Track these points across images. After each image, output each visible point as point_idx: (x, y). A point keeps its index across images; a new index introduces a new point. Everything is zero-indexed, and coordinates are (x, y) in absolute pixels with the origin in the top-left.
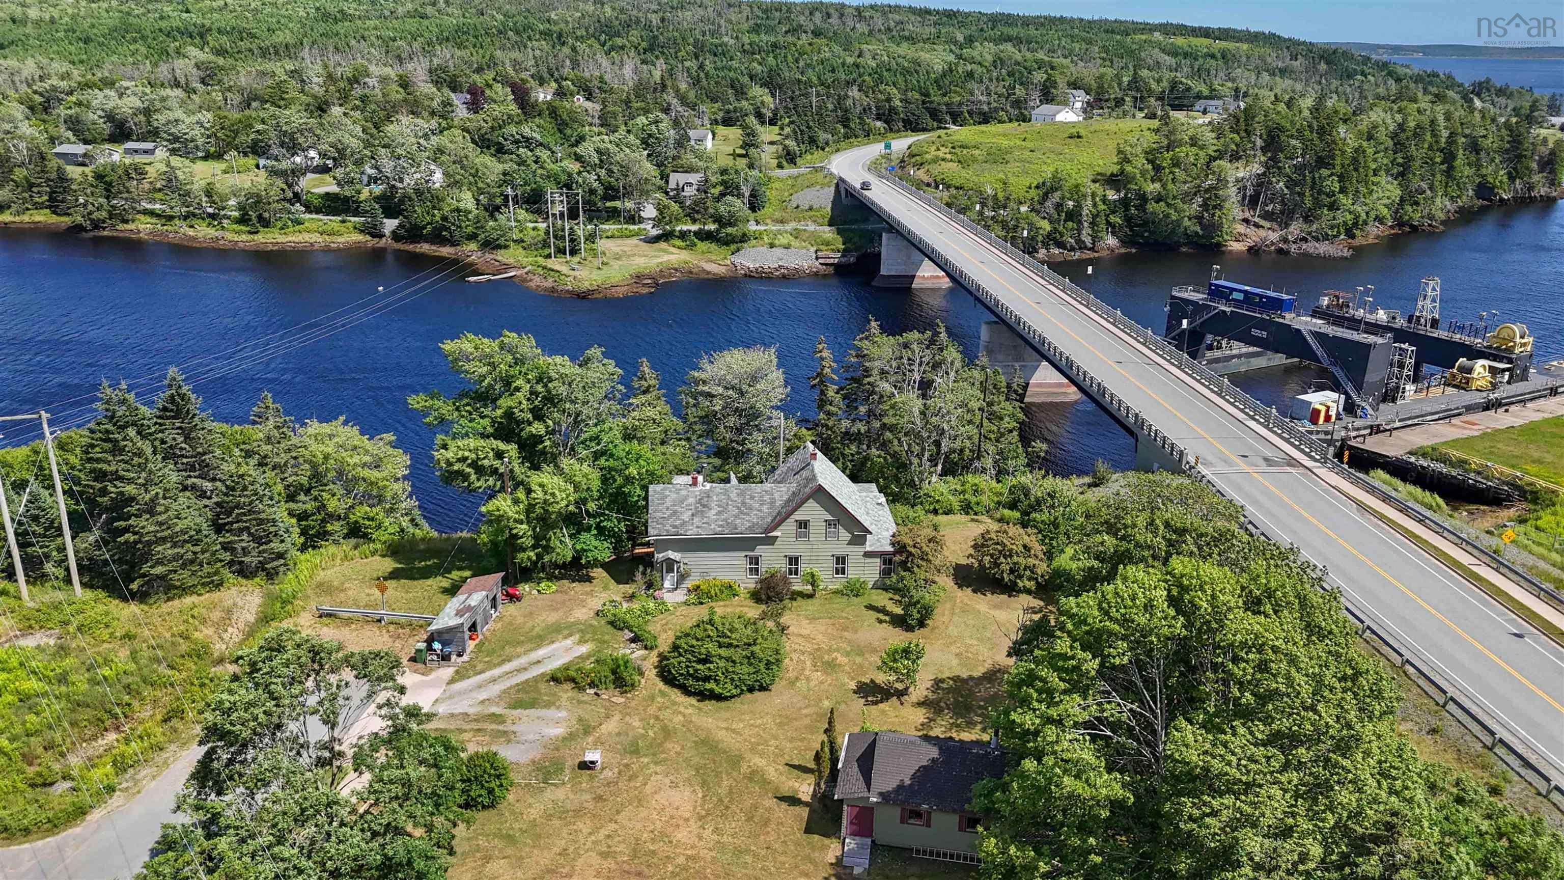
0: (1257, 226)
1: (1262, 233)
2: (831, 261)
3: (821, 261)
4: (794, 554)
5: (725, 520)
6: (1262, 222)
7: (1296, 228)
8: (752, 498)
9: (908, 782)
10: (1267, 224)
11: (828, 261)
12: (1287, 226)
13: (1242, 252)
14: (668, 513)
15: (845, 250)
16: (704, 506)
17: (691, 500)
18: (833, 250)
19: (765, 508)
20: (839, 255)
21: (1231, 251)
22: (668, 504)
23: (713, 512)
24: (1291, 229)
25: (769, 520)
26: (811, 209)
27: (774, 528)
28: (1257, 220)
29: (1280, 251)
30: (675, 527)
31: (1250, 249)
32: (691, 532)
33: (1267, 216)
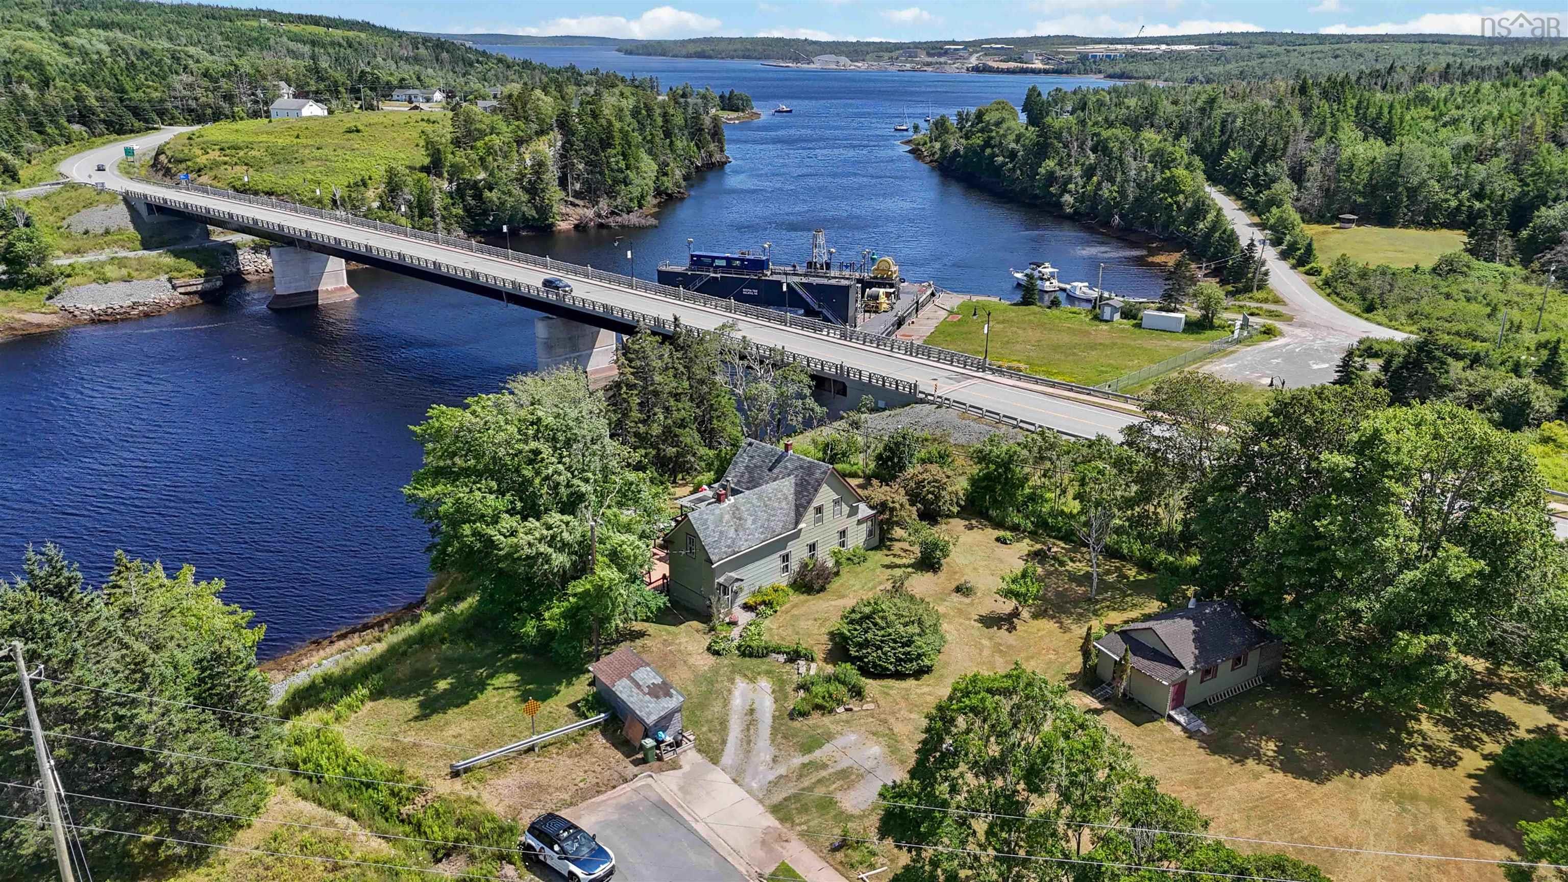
0: (573, 204)
1: (580, 211)
2: (194, 289)
3: (182, 290)
4: (810, 542)
5: (762, 526)
6: (577, 202)
7: (604, 205)
8: (770, 499)
9: (1197, 652)
10: (581, 203)
11: (189, 289)
12: (597, 203)
13: (568, 231)
14: (717, 535)
15: (206, 275)
16: (740, 519)
17: (727, 517)
18: (191, 276)
19: (784, 504)
20: (202, 280)
21: (560, 231)
22: (712, 527)
23: (749, 522)
24: (601, 205)
25: (793, 514)
26: (107, 232)
27: (797, 523)
28: (571, 199)
29: (601, 226)
30: (729, 547)
31: (576, 227)
32: (745, 547)
33: (577, 195)
